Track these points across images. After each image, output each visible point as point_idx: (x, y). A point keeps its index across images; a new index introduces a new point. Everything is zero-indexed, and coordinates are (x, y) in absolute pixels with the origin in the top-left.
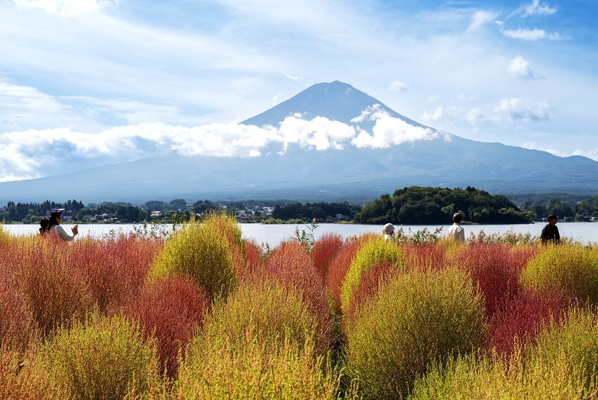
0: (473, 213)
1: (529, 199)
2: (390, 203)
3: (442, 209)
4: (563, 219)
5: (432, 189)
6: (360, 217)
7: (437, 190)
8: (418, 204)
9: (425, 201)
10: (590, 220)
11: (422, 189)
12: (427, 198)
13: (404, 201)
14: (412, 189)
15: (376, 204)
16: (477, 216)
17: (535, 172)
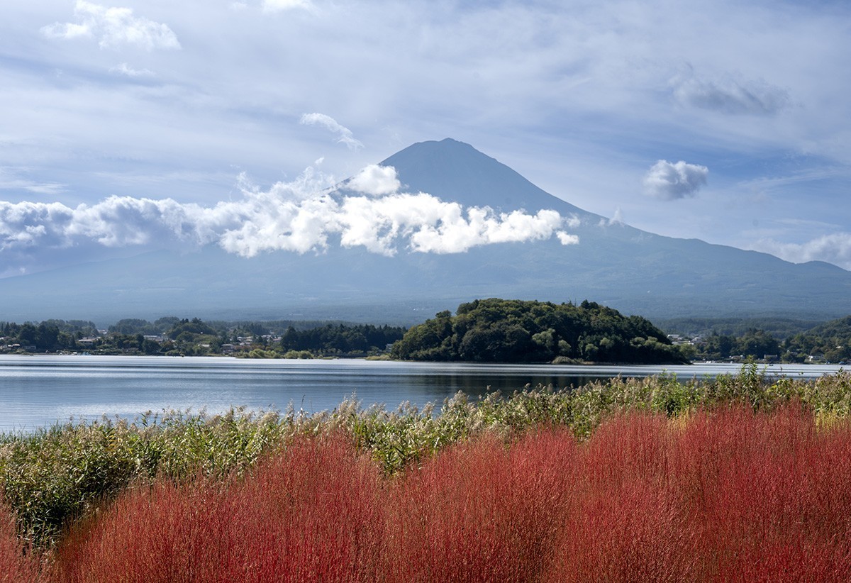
0: (585, 344)
1: (728, 326)
2: (448, 325)
3: (535, 337)
4: (763, 358)
5: (522, 303)
6: (400, 349)
7: (530, 305)
8: (495, 327)
9: (507, 324)
10: (806, 361)
11: (504, 303)
12: (511, 318)
13: (473, 322)
14: (487, 304)
15: (427, 326)
16: (591, 350)
17: (752, 285)
